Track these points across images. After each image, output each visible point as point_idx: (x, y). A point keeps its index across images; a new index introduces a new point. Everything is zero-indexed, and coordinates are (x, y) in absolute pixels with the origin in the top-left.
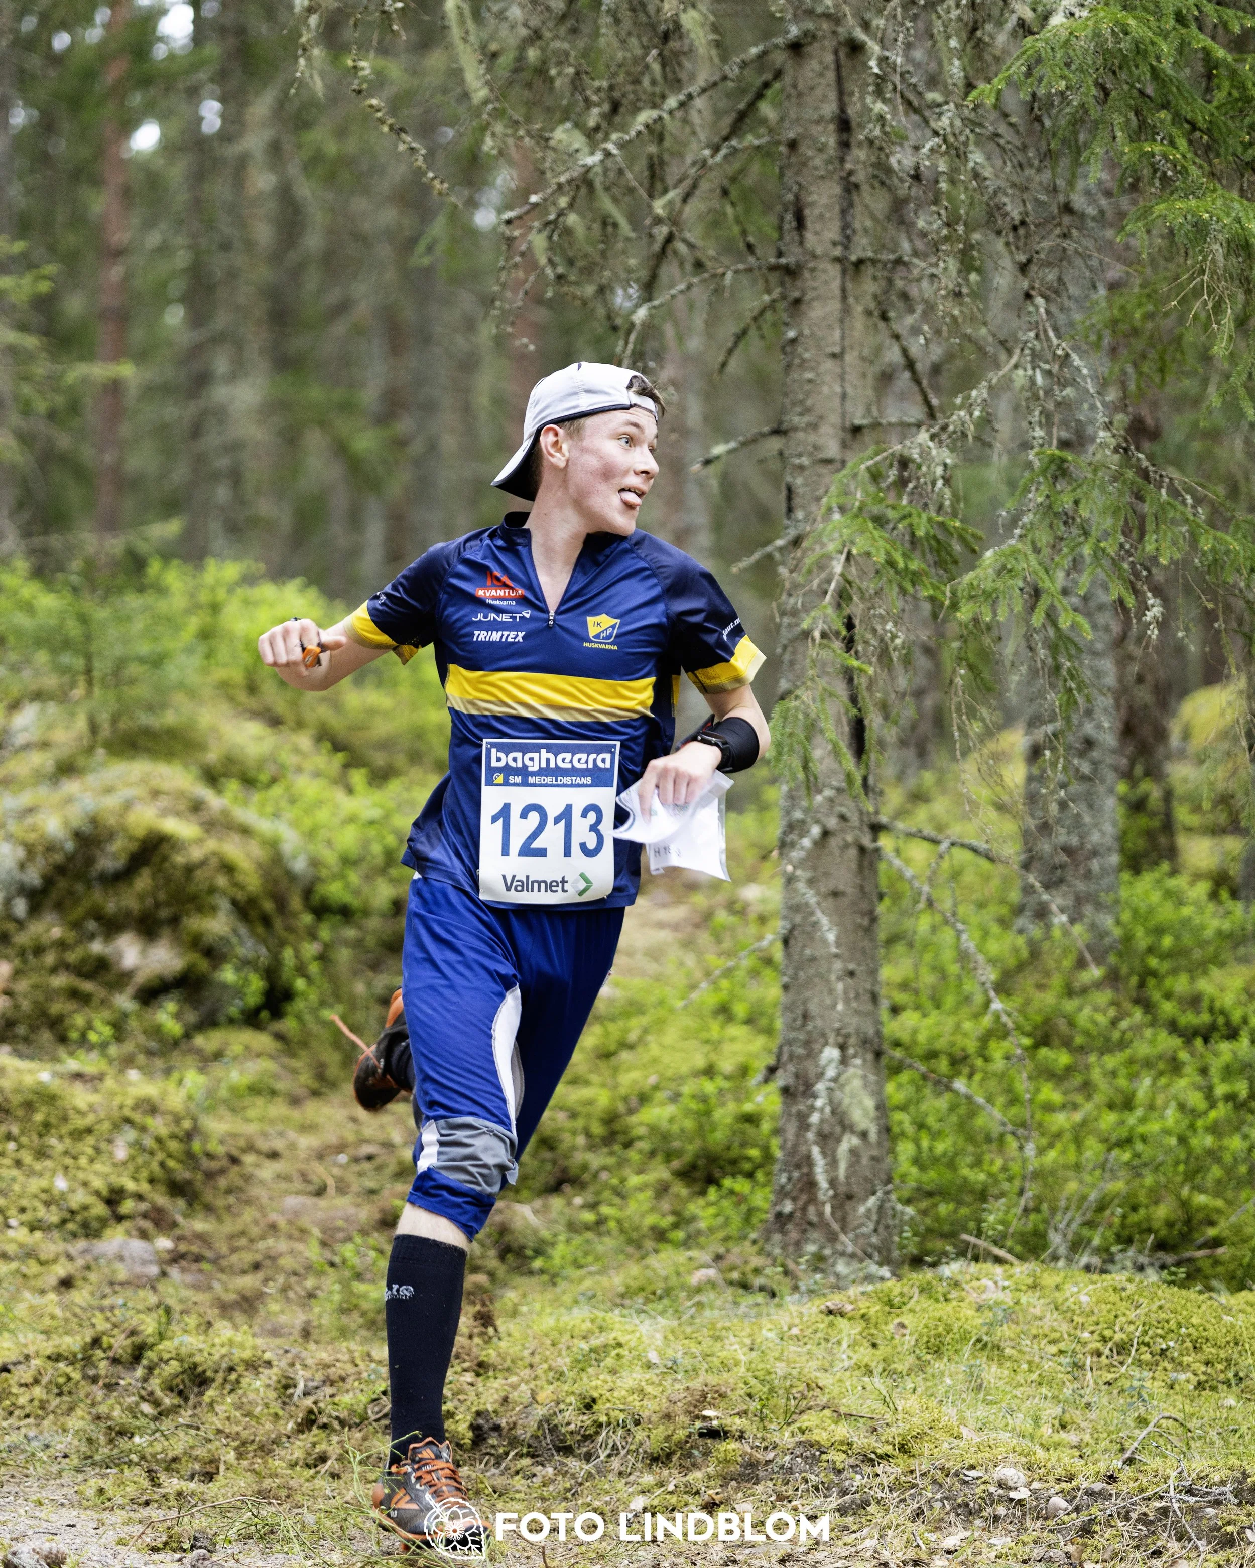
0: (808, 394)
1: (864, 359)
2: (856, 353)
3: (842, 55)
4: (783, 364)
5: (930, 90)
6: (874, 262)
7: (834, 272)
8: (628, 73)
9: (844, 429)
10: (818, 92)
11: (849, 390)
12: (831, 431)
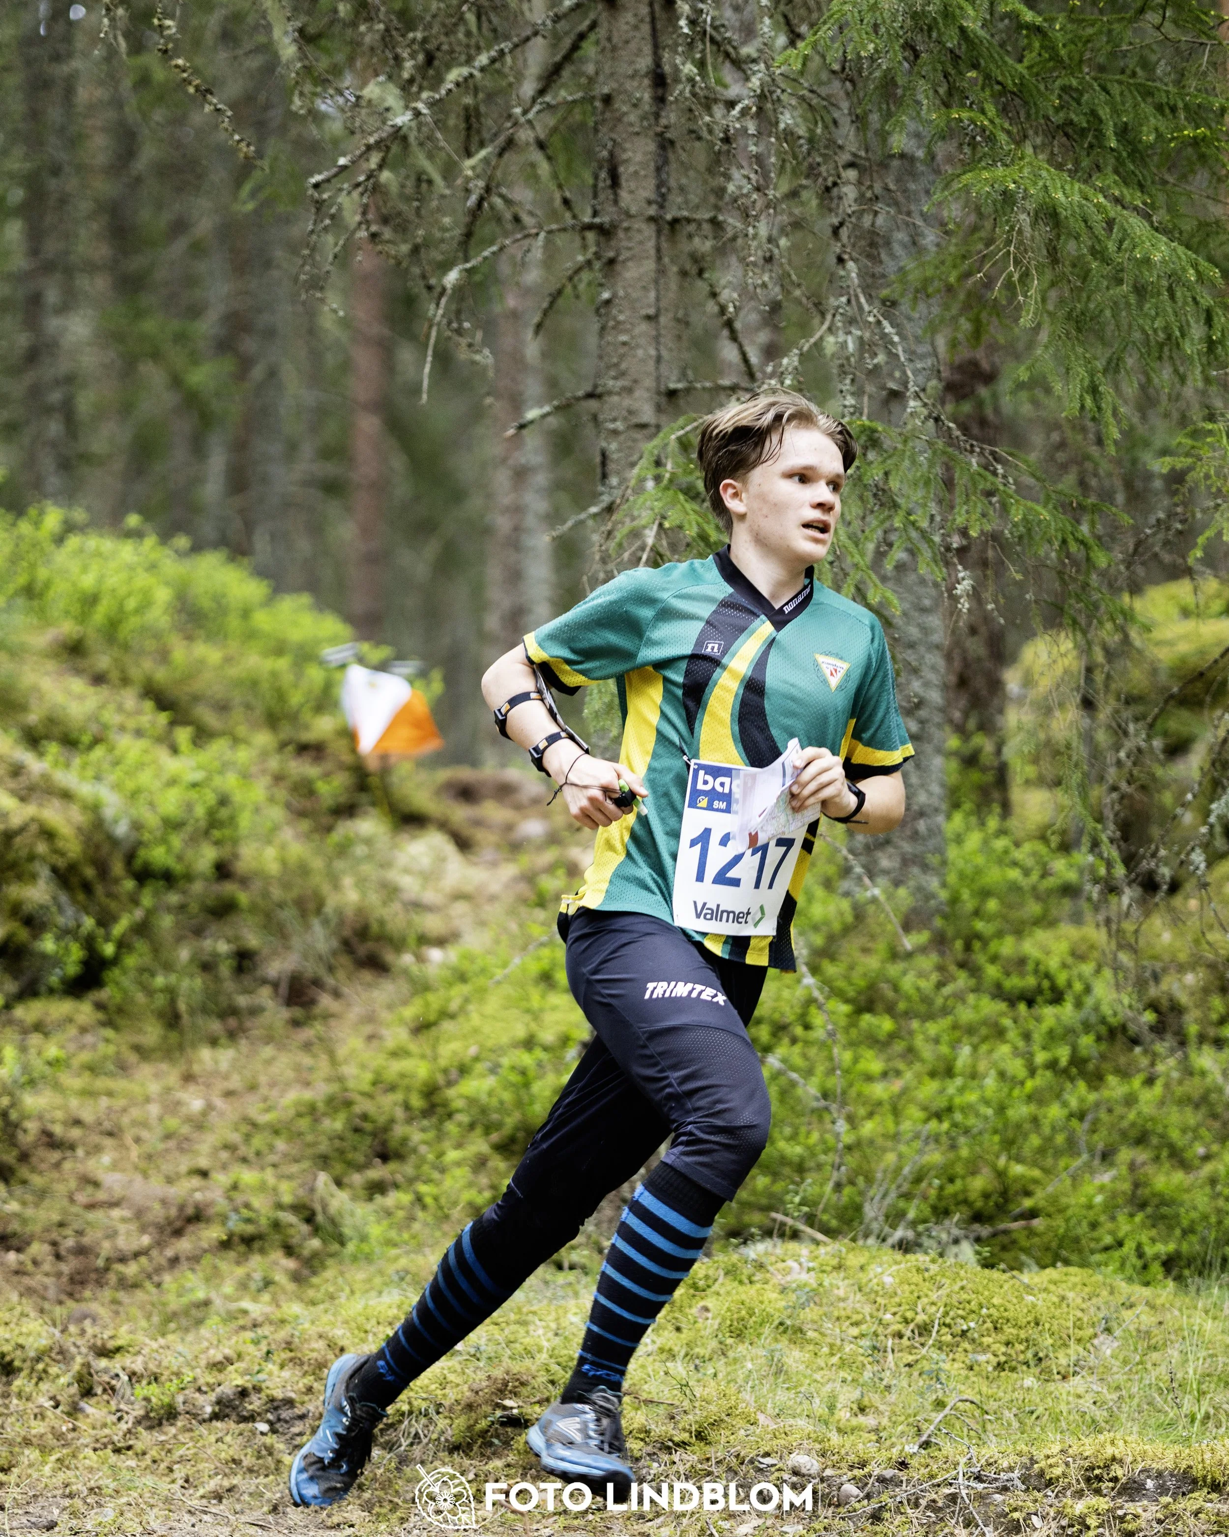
0: (622, 357)
1: (678, 321)
2: (670, 315)
3: (657, 7)
4: (596, 327)
5: (744, 43)
6: (689, 221)
7: (649, 231)
8: (444, 25)
9: (659, 393)
10: (633, 46)
11: (665, 353)
12: (646, 395)
